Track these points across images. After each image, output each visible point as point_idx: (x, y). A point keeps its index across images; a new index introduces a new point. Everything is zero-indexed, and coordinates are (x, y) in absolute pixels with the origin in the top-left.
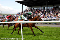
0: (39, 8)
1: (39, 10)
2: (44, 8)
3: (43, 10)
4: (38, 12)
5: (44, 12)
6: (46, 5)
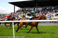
0: (30, 9)
1: (30, 10)
2: (34, 9)
6: (36, 6)
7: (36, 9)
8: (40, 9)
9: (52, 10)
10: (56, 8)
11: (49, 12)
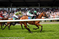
0: (4, 9)
1: (4, 10)
2: (9, 9)
3: (8, 11)
4: (3, 12)
5: (9, 13)
6: (11, 6)
7: (10, 9)
8: (15, 9)
9: (26, 10)
10: (29, 9)
11: (23, 13)
